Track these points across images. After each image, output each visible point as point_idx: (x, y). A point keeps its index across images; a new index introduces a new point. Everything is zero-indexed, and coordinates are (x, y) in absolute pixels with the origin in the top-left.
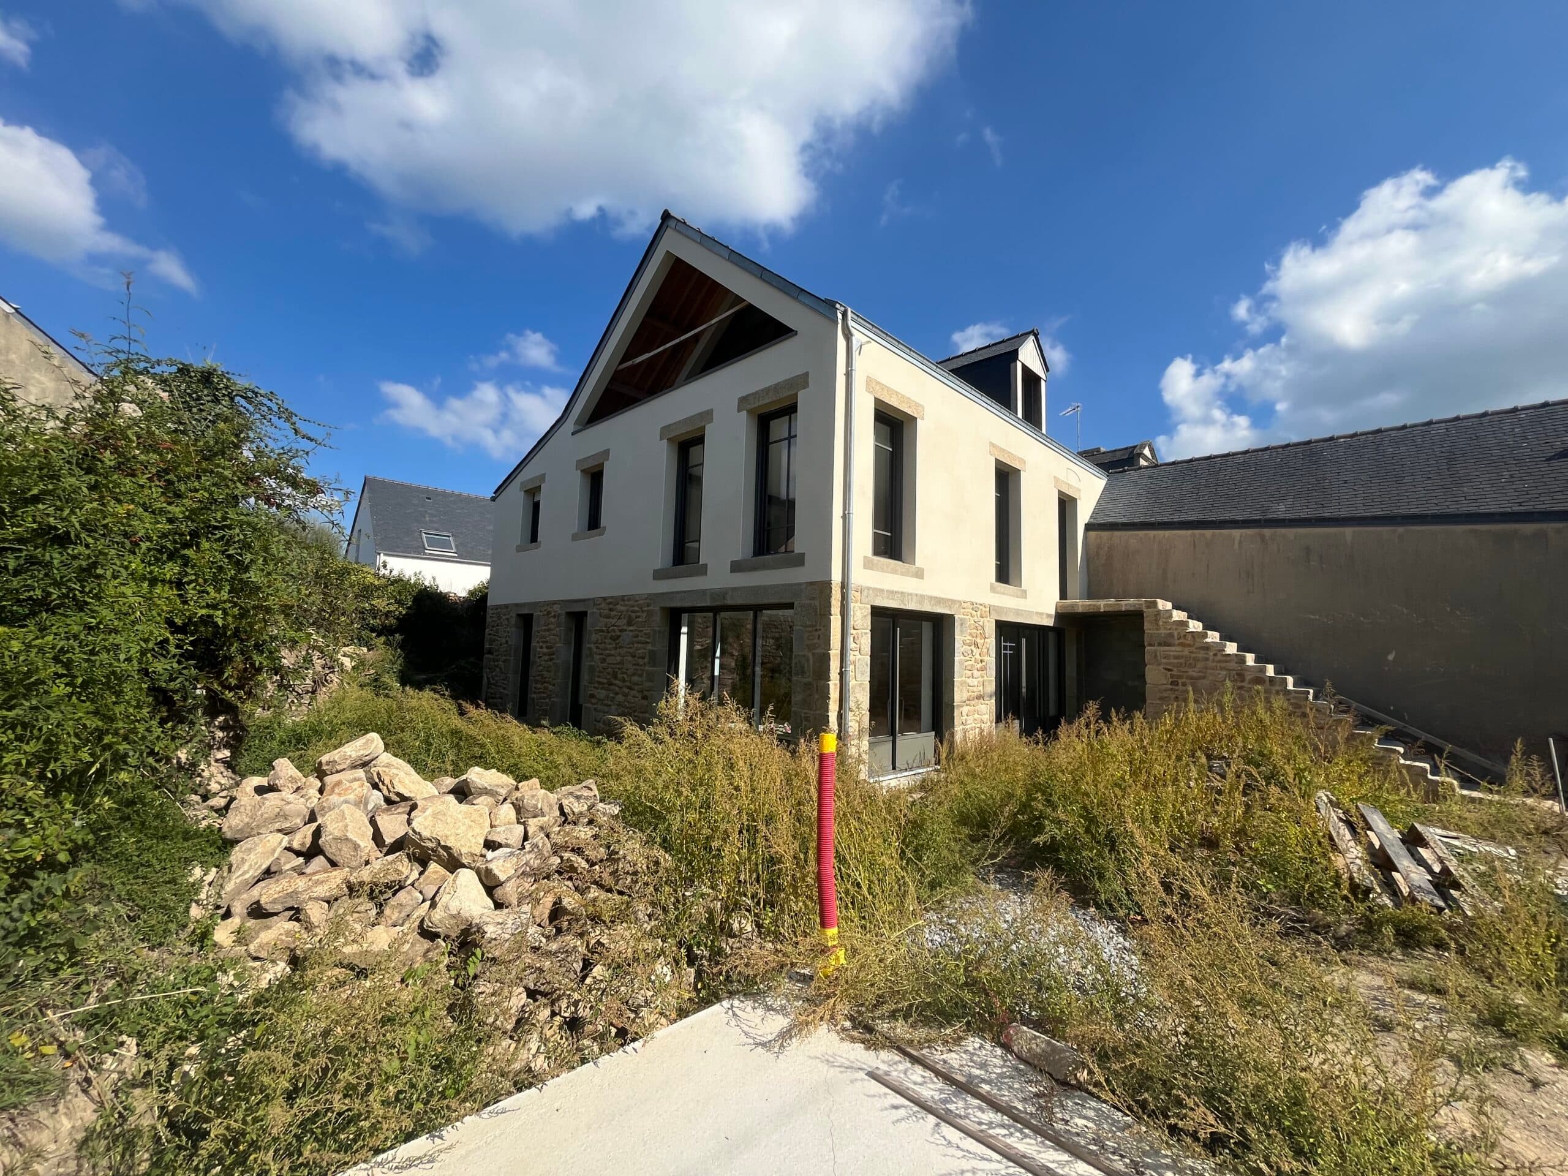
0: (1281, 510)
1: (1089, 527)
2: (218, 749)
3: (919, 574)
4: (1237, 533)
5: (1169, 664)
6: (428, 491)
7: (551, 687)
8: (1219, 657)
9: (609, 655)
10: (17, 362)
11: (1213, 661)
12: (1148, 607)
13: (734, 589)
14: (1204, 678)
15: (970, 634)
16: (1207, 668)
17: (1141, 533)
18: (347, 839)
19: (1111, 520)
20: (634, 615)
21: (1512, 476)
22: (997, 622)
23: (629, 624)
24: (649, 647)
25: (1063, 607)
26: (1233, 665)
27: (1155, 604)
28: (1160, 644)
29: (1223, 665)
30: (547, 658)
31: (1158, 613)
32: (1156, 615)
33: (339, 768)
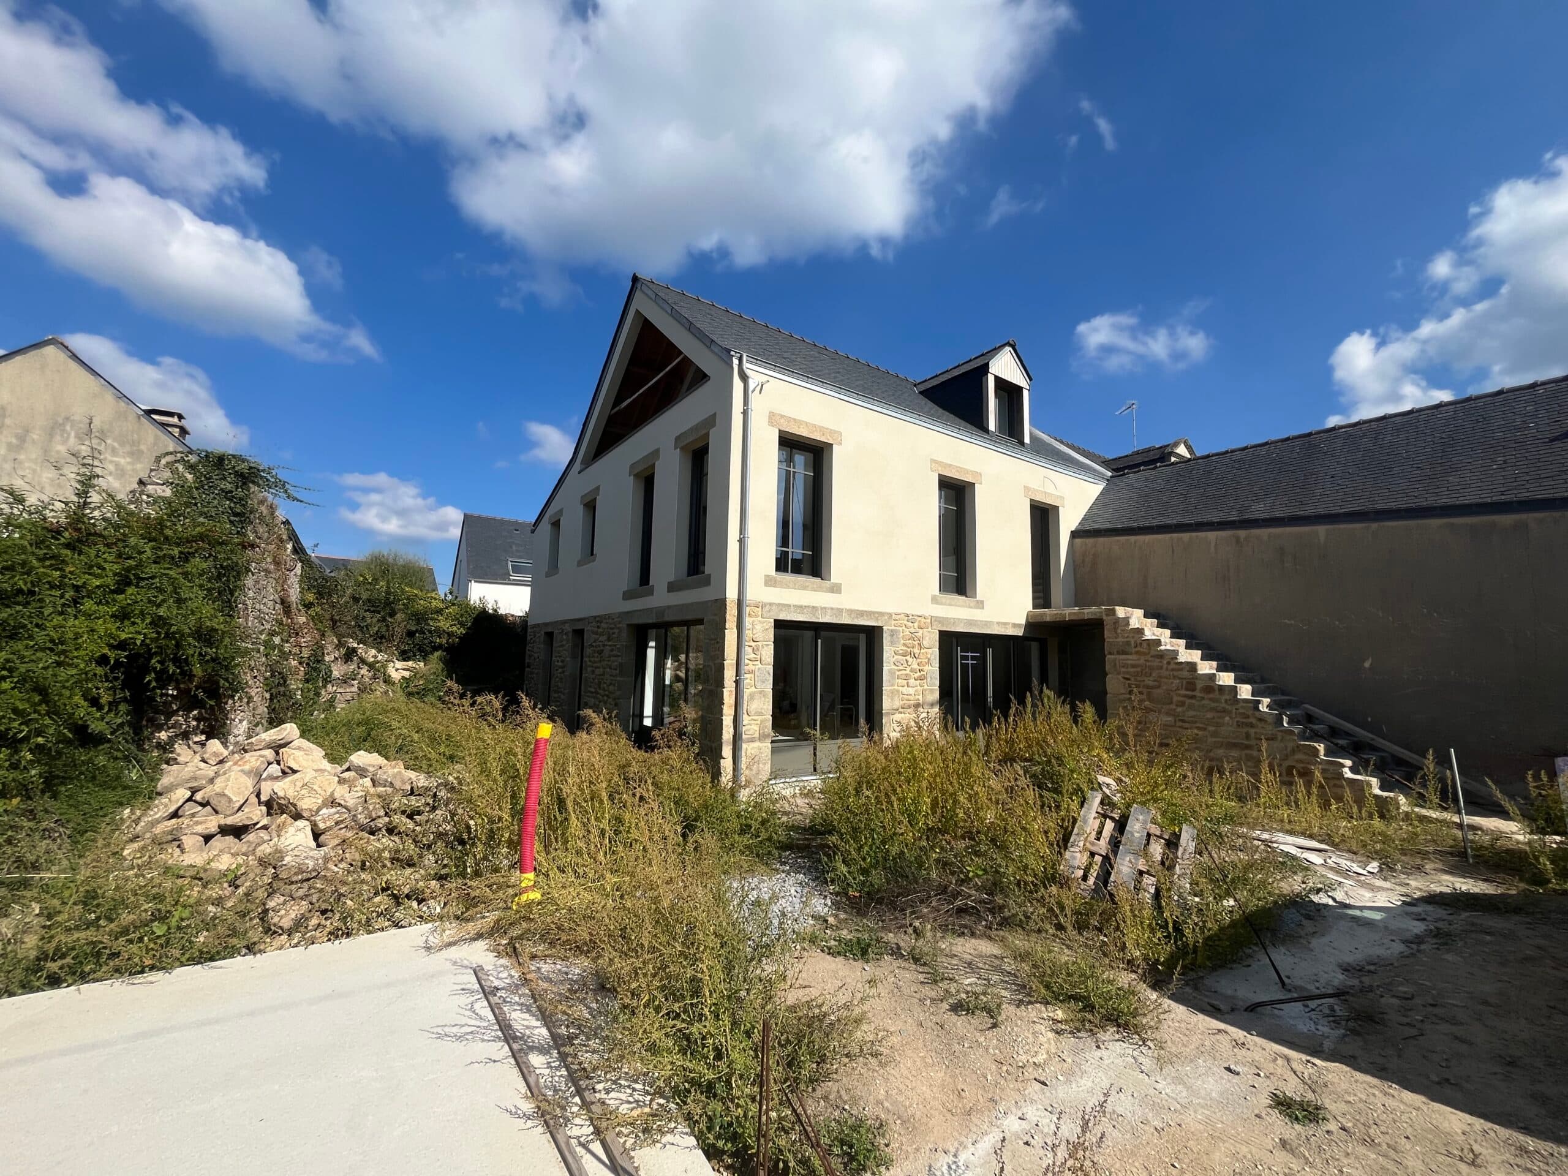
0: (1259, 510)
1: (1075, 534)
2: (196, 735)
3: (836, 589)
4: (1212, 536)
5: (1128, 673)
6: (516, 523)
7: (562, 697)
8: (1172, 666)
9: (597, 667)
10: (145, 451)
11: (1167, 670)
12: (1107, 615)
13: (669, 607)
14: (1159, 687)
15: (905, 645)
16: (1161, 677)
17: (1122, 539)
18: (224, 795)
19: (1096, 526)
20: (611, 631)
21: (1505, 462)
22: (941, 632)
23: (609, 640)
24: (620, 660)
25: (1035, 616)
26: (1185, 674)
27: (1113, 612)
28: (1118, 653)
29: (1176, 673)
30: (560, 670)
31: (1117, 621)
32: (1114, 623)
33: (256, 748)
